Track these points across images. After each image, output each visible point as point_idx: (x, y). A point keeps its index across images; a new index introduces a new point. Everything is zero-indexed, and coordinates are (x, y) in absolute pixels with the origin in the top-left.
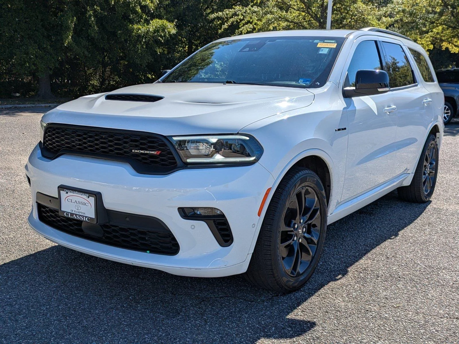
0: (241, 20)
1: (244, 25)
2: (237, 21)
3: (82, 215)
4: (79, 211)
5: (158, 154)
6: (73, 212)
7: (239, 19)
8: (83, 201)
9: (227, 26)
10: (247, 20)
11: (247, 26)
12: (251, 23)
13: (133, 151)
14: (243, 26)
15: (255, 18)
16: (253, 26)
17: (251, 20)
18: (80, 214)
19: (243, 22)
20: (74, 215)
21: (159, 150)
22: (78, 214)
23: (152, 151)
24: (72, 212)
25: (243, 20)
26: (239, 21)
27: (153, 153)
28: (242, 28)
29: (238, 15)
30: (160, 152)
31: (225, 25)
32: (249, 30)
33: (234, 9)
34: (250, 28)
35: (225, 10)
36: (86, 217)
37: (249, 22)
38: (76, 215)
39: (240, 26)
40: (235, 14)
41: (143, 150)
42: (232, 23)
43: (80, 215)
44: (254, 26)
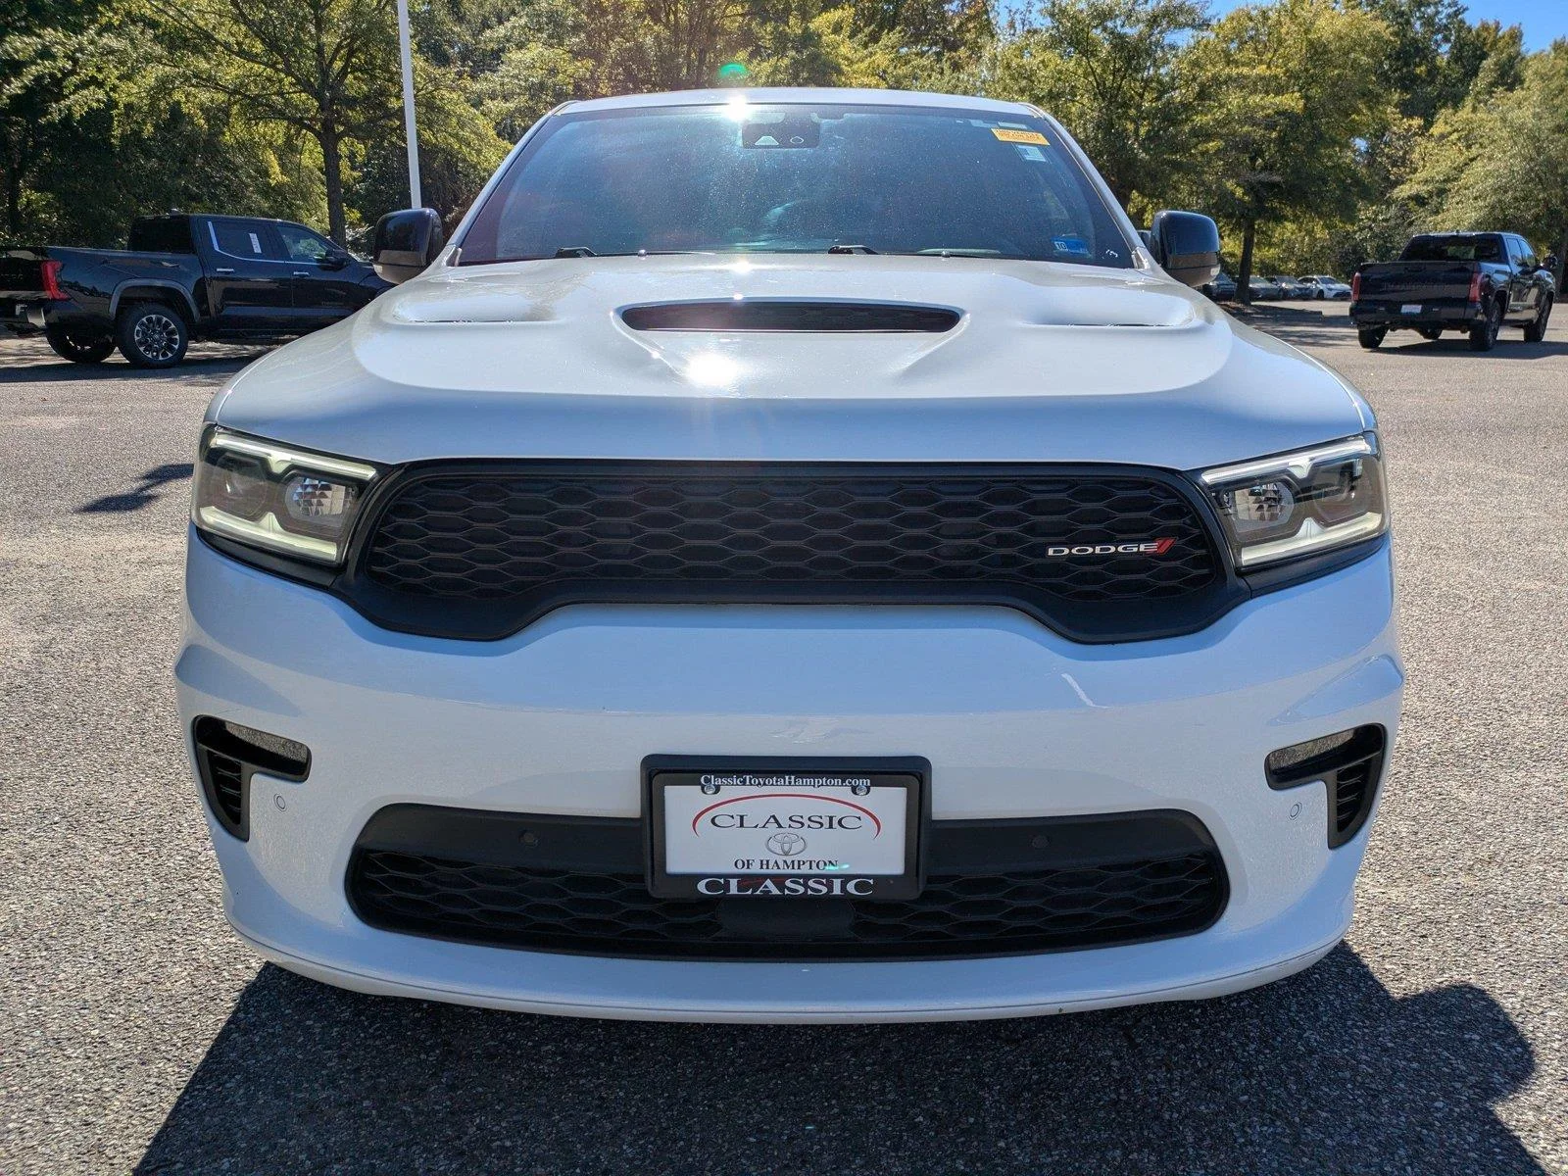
0: (66, 74)
1: (78, 88)
2: (52, 75)
3: (815, 871)
4: (796, 858)
5: (1163, 549)
6: (755, 869)
7: (60, 70)
8: (826, 809)
9: (21, 88)
10: (87, 75)
11: (86, 92)
12: (100, 85)
13: (1051, 552)
14: (74, 93)
15: (112, 74)
16: (107, 93)
17: (100, 77)
18: (805, 870)
19: (74, 79)
20: (768, 882)
21: (1164, 533)
22: (790, 871)
23: (1140, 541)
24: (745, 871)
25: (73, 72)
26: (59, 75)
27: (1142, 548)
28: (72, 97)
29: (53, 57)
30: (1169, 542)
31: (12, 86)
32: (95, 105)
33: (39, 36)
34: (98, 101)
35: (8, 39)
36: (846, 878)
37: (93, 81)
38: (779, 880)
39: (66, 92)
40: (45, 53)
41: (1099, 543)
42: (39, 79)
43: (807, 877)
44: (111, 94)
